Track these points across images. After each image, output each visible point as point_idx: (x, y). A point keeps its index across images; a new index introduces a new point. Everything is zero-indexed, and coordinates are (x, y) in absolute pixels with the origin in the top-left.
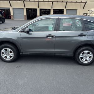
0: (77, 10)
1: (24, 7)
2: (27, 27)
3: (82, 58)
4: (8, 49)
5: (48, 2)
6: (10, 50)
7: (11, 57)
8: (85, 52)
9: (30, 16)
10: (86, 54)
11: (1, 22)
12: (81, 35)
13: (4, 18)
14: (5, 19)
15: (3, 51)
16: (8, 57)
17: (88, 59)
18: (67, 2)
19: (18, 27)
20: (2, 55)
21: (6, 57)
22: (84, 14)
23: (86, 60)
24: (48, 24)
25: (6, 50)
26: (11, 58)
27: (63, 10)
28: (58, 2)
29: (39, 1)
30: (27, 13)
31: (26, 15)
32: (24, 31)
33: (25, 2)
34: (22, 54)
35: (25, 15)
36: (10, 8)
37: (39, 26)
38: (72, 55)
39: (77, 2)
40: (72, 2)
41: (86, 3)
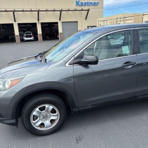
0: (77, 22)
4: (47, 106)
5: (31, 11)
6: (51, 107)
15: (35, 113)
16: (47, 123)
18: (61, 11)
20: (33, 122)
22: (88, 27)
28: (47, 11)
29: (15, 11)
34: (77, 110)
39: (76, 10)
40: (69, 10)
41: (88, 10)
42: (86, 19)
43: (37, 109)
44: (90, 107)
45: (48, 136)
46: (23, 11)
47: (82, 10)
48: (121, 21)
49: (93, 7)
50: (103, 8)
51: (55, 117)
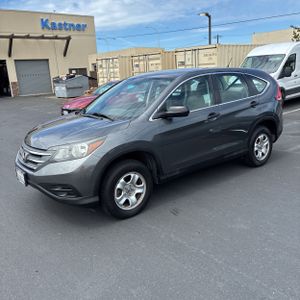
0: (47, 60)
4: (132, 175)
6: (137, 177)
15: (119, 186)
16: (133, 198)
18: (11, 38)
22: (71, 70)
27: (4, 61)
39: (43, 37)
40: (28, 37)
41: (68, 39)
42: (65, 55)
43: (122, 180)
44: (177, 173)
45: (135, 218)
47: (56, 38)
48: (139, 61)
49: (76, 32)
50: (94, 35)
51: (141, 190)
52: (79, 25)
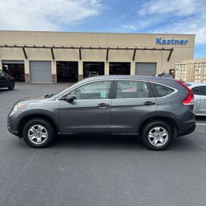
0: (156, 63)
1: (51, 59)
2: (69, 94)
3: (152, 139)
4: (39, 126)
5: (100, 48)
6: (42, 128)
7: (43, 139)
8: (155, 129)
9: (64, 75)
10: (157, 131)
11: (7, 88)
12: (148, 104)
13: (12, 80)
14: (16, 83)
15: (31, 130)
16: (39, 139)
17: (161, 140)
18: (135, 50)
19: (56, 94)
20: (29, 136)
21: (35, 140)
23: (159, 142)
24: (99, 90)
25: (36, 128)
26: (44, 141)
27: (130, 63)
28: (118, 49)
29: (81, 48)
30: (57, 69)
31: (55, 73)
32: (65, 100)
33: (54, 49)
34: (61, 133)
35: (53, 73)
36: (23, 61)
37: (86, 92)
38: (137, 134)
39: (154, 49)
40: (145, 49)
41: (172, 50)
42: (168, 60)
46: (91, 48)
47: (163, 49)
50: (193, 47)
51: (45, 136)
52: (182, 41)
